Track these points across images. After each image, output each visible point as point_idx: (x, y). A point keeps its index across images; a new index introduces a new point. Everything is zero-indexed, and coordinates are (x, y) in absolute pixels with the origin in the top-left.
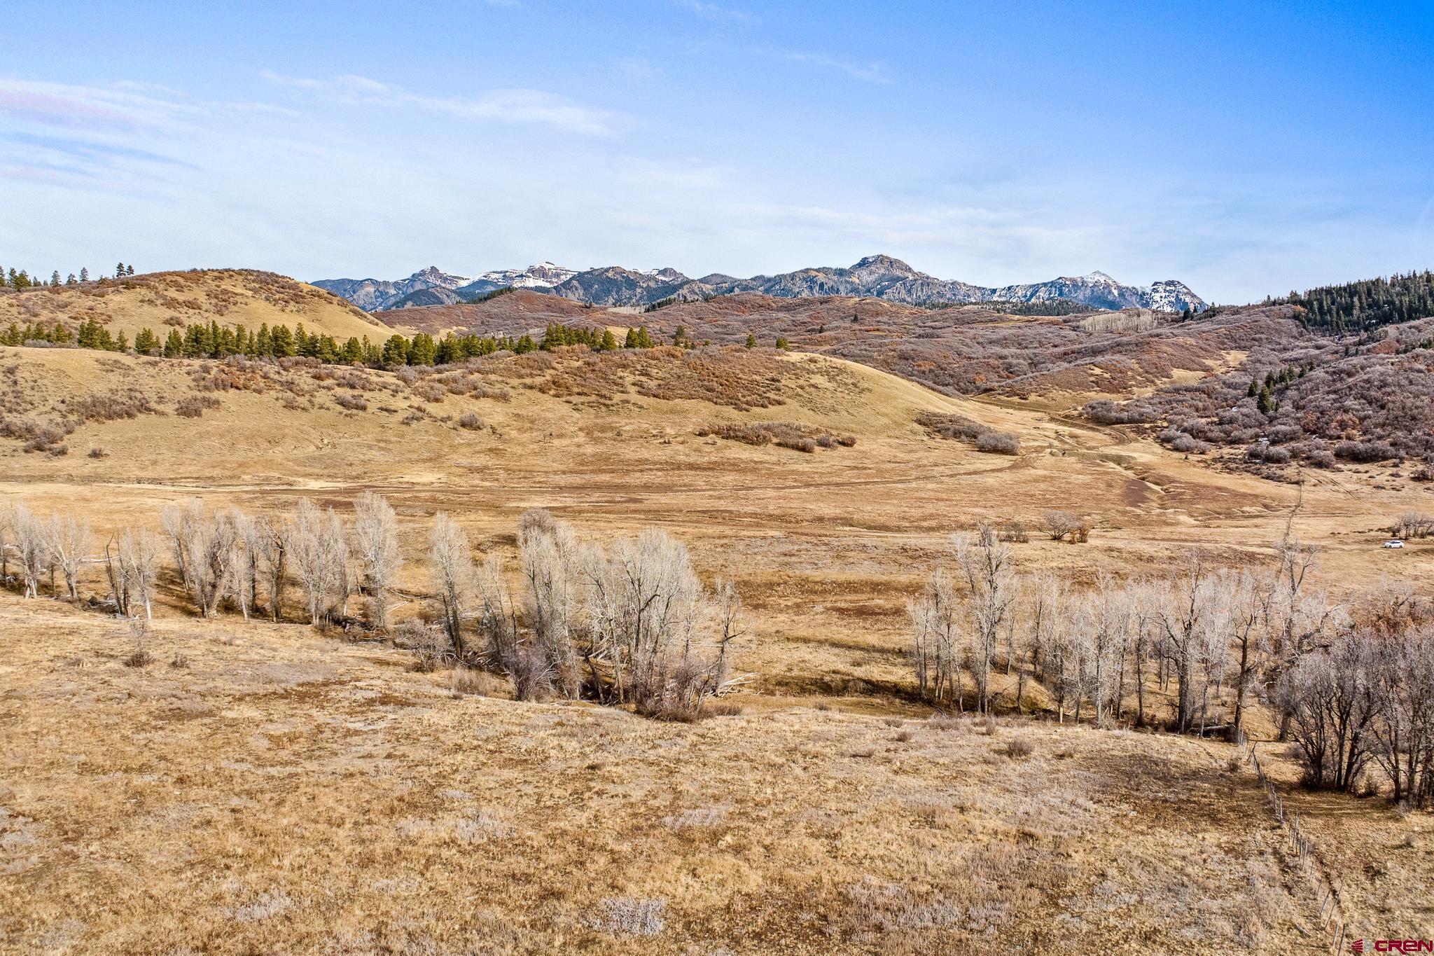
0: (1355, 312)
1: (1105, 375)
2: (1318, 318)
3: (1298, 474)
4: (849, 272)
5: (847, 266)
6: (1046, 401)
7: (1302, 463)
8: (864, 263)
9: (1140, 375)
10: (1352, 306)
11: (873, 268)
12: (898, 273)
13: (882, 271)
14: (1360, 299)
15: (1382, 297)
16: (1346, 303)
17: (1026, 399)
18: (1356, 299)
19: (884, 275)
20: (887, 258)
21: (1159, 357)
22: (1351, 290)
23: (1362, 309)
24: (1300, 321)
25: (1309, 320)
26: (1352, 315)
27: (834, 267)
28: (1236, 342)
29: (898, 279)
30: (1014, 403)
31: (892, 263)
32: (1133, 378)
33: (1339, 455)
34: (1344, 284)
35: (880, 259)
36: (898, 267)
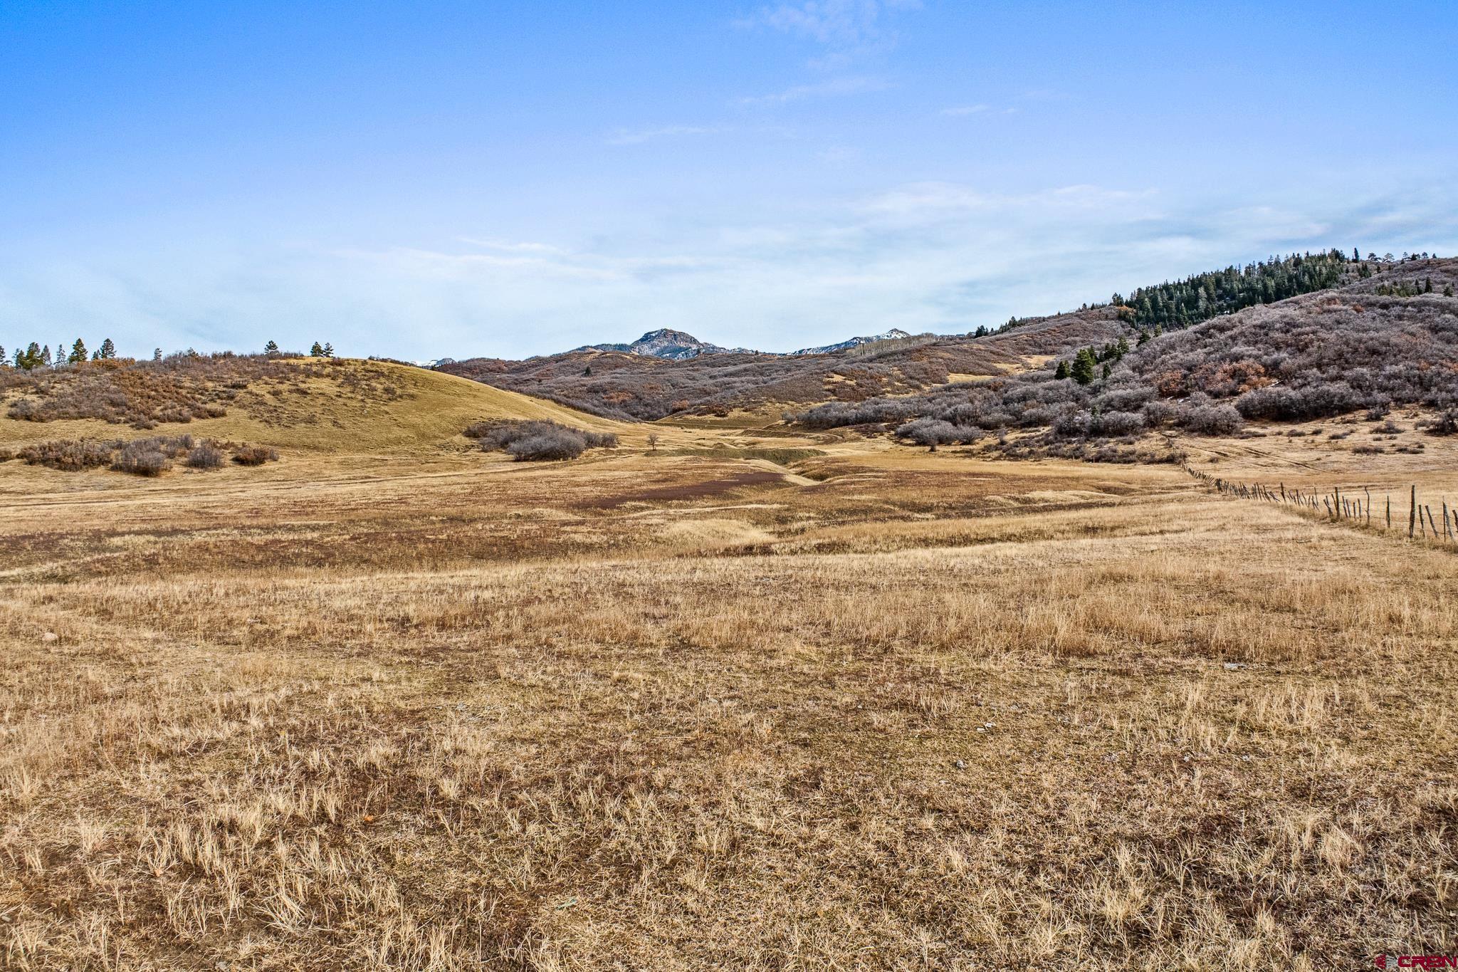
0: (1201, 303)
1: (848, 382)
2: (1151, 314)
3: (1169, 445)
4: (632, 347)
5: (629, 342)
6: (753, 416)
7: (1168, 433)
8: (647, 338)
9: (900, 381)
10: (1197, 297)
11: (655, 342)
12: (683, 345)
13: (666, 344)
14: (1207, 289)
15: (1237, 285)
16: (1188, 296)
17: (724, 416)
18: (1201, 290)
19: (665, 348)
20: (671, 331)
21: (930, 362)
22: (1195, 283)
23: (1209, 298)
24: (1128, 321)
25: (1139, 319)
26: (1197, 308)
27: (613, 343)
28: (1040, 347)
29: (681, 349)
30: (705, 422)
31: (676, 335)
32: (889, 384)
33: (1248, 413)
34: (1184, 279)
35: (664, 333)
36: (683, 340)
